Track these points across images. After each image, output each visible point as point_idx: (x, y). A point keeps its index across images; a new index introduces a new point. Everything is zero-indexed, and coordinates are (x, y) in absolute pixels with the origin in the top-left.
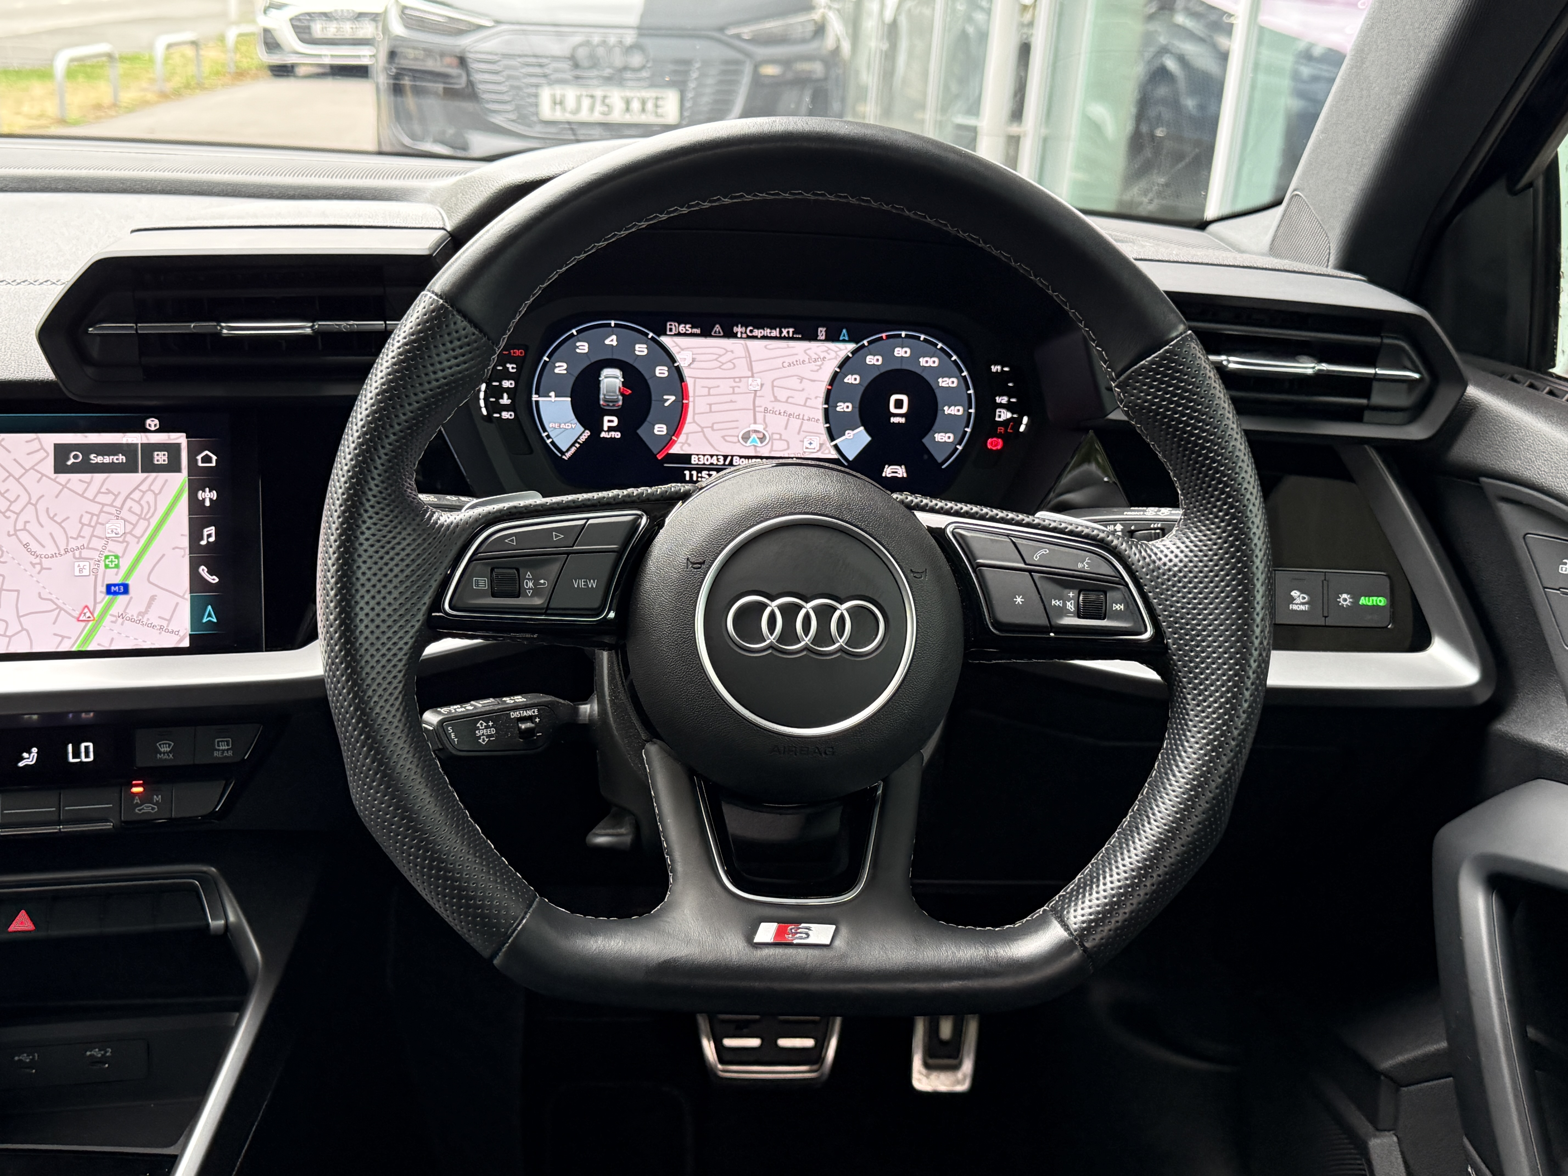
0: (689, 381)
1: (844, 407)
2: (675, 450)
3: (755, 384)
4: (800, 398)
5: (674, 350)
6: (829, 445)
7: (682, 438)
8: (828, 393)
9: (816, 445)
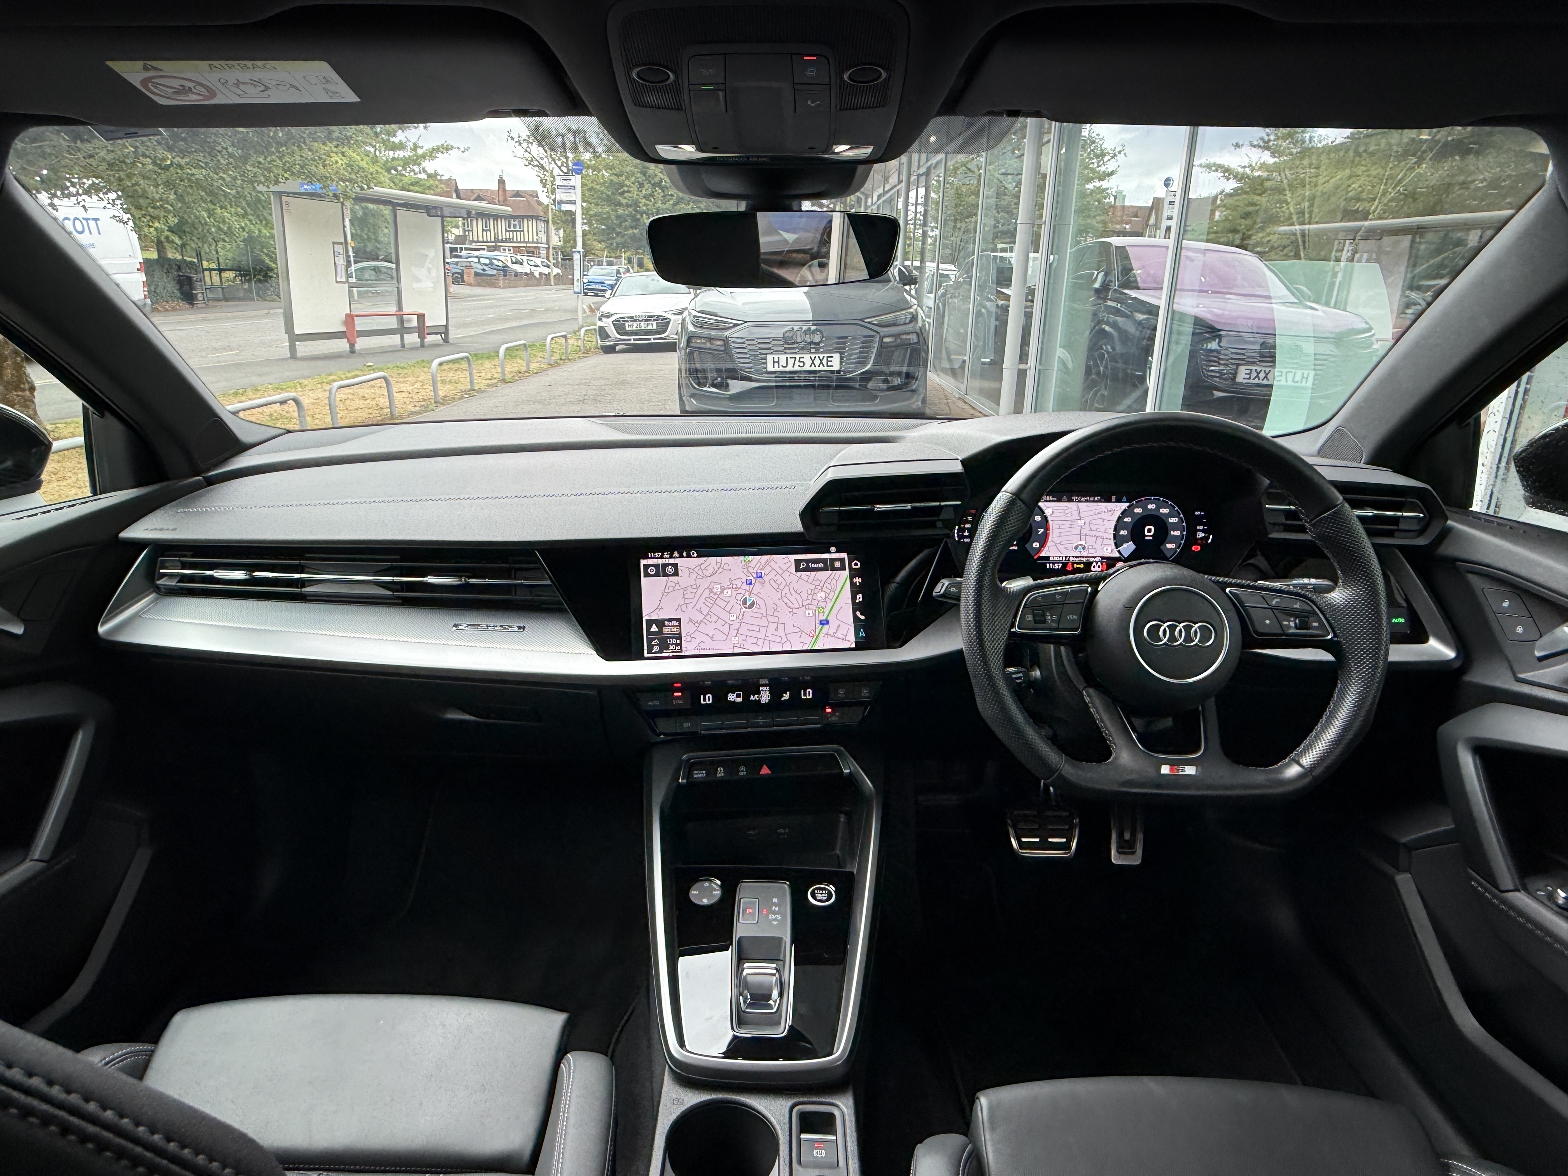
0: (1051, 523)
1: (1123, 533)
2: (1043, 554)
3: (1081, 523)
4: (1102, 529)
5: (1044, 508)
6: (1115, 550)
7: (1046, 548)
8: (1116, 526)
9: (1109, 551)
